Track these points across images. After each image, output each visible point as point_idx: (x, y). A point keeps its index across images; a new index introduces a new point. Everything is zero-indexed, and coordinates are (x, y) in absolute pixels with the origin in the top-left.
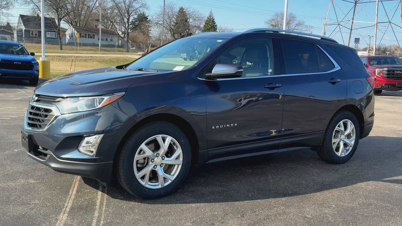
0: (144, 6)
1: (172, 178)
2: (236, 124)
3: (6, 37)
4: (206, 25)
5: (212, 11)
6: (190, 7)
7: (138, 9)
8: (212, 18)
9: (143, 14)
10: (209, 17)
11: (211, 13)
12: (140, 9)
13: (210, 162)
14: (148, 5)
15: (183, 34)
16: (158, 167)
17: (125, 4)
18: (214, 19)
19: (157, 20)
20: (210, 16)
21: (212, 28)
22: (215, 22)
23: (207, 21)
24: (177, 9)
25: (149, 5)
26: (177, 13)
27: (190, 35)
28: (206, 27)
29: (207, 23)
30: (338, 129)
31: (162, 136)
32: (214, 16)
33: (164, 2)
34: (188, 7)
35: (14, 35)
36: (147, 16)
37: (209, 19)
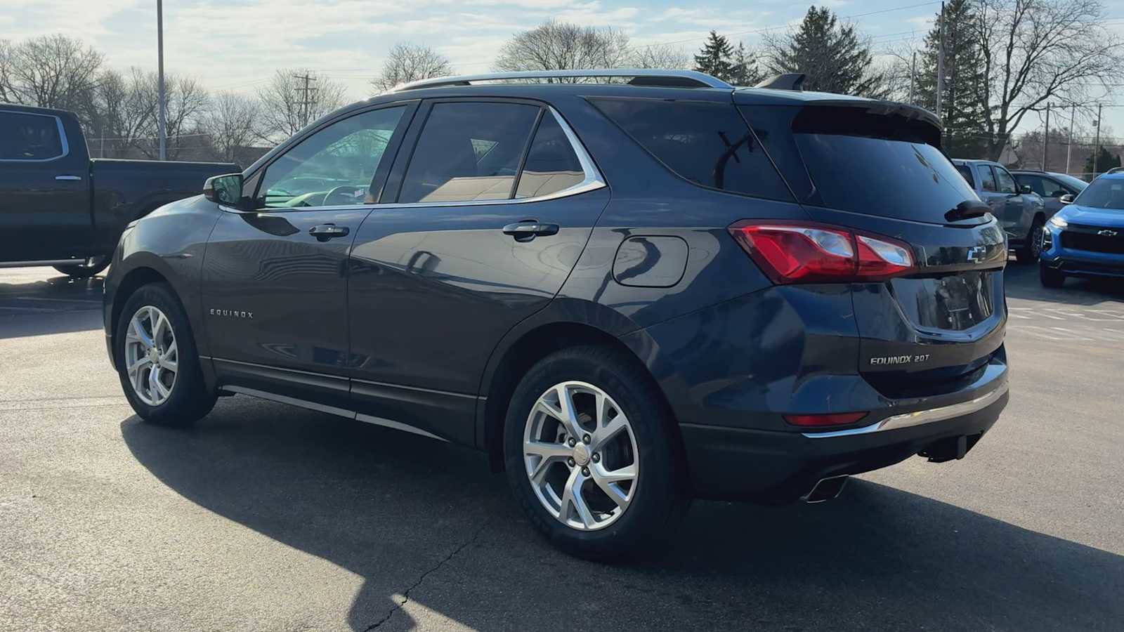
1: (166, 395)
2: (250, 314)
16: (154, 366)
31: (153, 309)
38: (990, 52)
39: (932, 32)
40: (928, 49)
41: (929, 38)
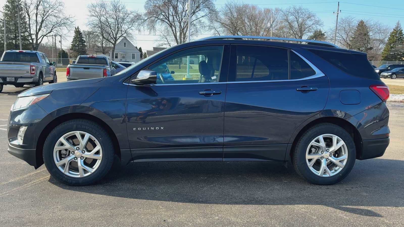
0: (317, 22)
1: (92, 171)
2: (162, 128)
3: (194, 60)
4: (392, 37)
5: (399, 22)
6: (371, 19)
7: (311, 27)
8: (400, 29)
9: (320, 31)
10: (395, 29)
11: (398, 24)
12: (313, 26)
13: (135, 161)
14: (321, 21)
15: (362, 49)
16: (79, 159)
17: (298, 23)
18: (402, 30)
19: (332, 36)
20: (397, 28)
21: (399, 40)
22: (403, 34)
23: (393, 33)
24: (355, 23)
25: (323, 21)
26: (356, 27)
27: (370, 49)
28: (391, 40)
29: (393, 35)
30: (314, 144)
31: (79, 132)
32: (402, 27)
33: (336, 17)
34: (369, 19)
35: (200, 58)
36: (324, 33)
37: (395, 31)
38: (30, 15)
39: (5, 5)
40: (4, 11)
41: (4, 7)
